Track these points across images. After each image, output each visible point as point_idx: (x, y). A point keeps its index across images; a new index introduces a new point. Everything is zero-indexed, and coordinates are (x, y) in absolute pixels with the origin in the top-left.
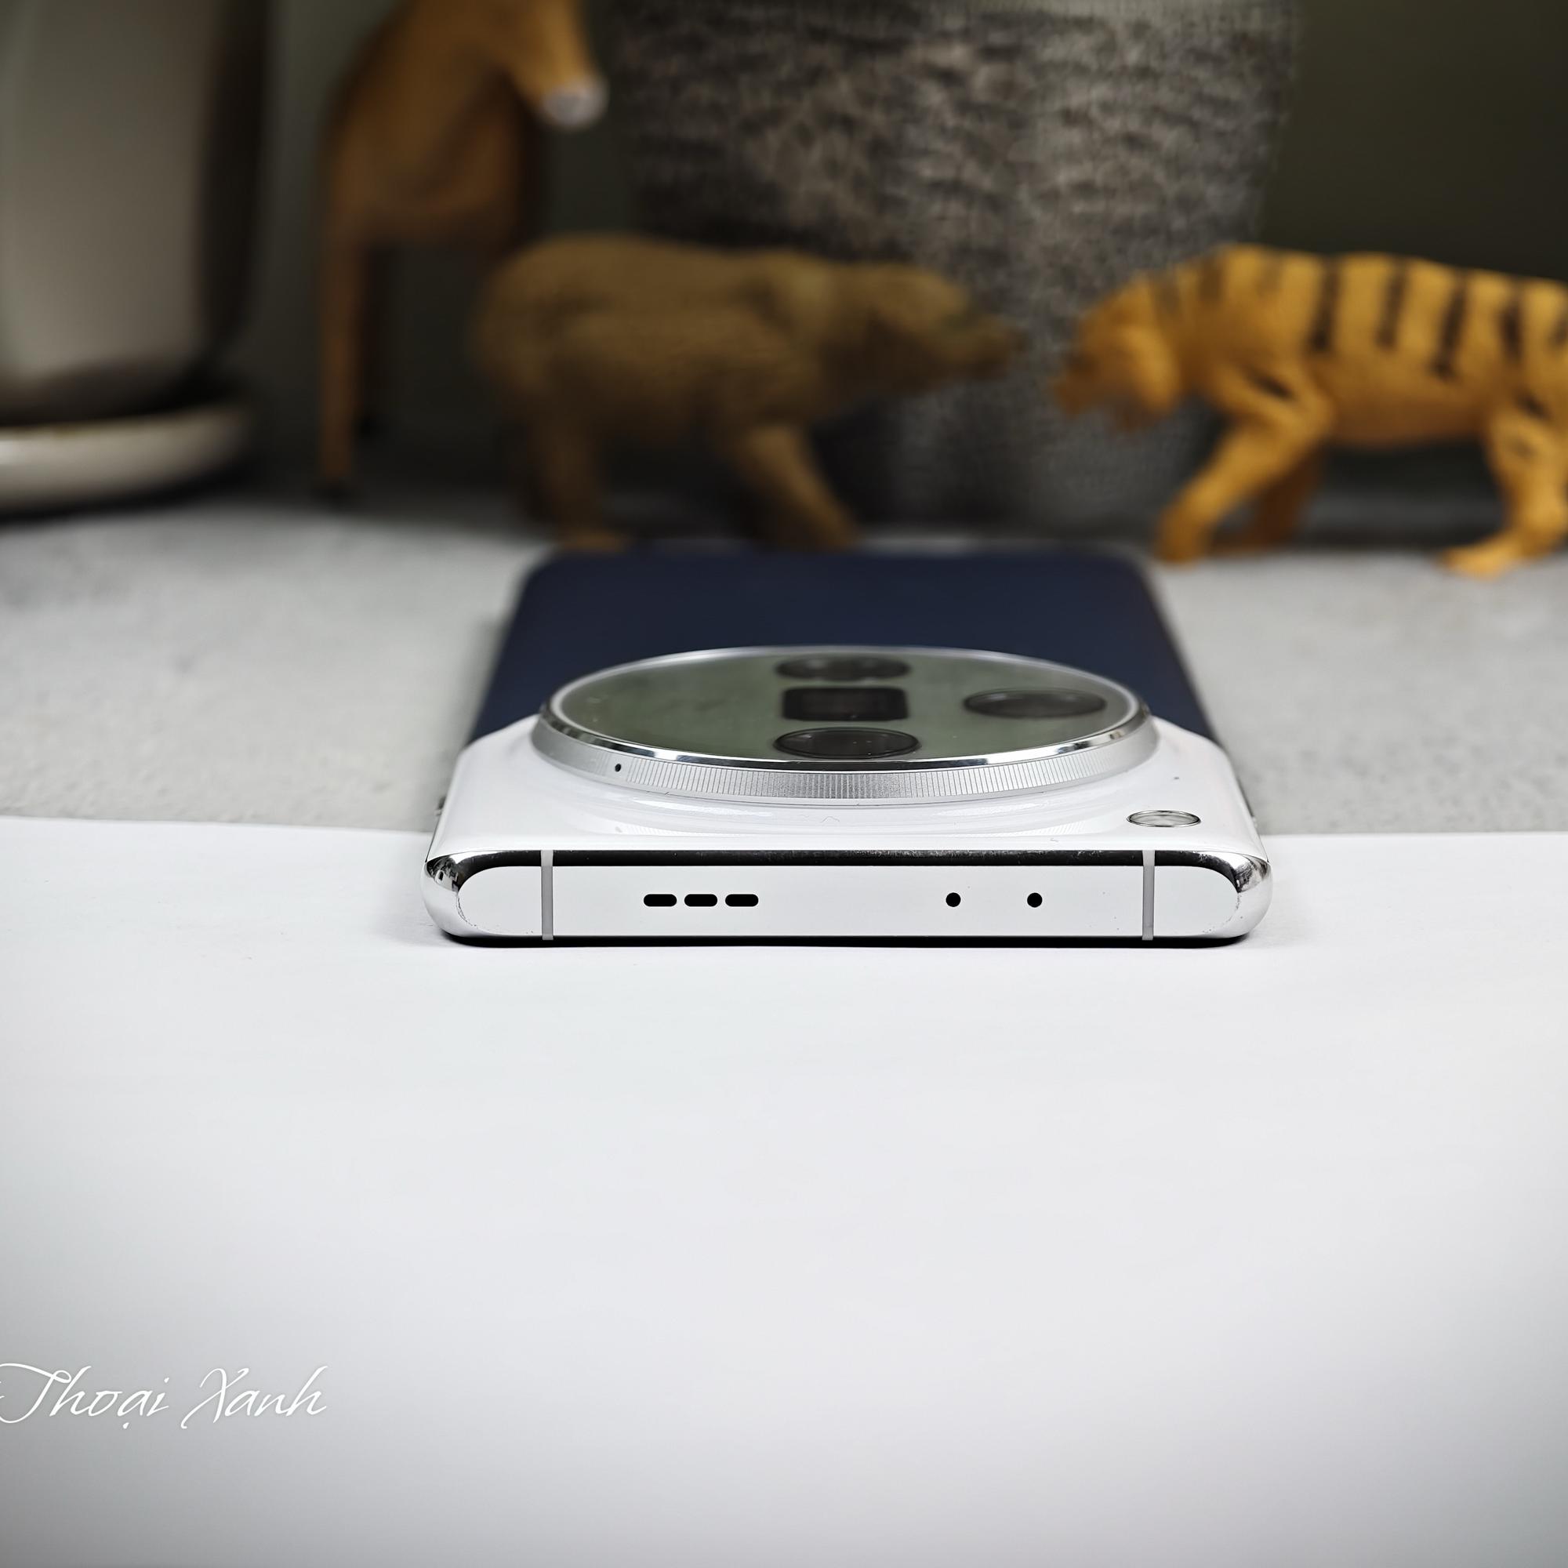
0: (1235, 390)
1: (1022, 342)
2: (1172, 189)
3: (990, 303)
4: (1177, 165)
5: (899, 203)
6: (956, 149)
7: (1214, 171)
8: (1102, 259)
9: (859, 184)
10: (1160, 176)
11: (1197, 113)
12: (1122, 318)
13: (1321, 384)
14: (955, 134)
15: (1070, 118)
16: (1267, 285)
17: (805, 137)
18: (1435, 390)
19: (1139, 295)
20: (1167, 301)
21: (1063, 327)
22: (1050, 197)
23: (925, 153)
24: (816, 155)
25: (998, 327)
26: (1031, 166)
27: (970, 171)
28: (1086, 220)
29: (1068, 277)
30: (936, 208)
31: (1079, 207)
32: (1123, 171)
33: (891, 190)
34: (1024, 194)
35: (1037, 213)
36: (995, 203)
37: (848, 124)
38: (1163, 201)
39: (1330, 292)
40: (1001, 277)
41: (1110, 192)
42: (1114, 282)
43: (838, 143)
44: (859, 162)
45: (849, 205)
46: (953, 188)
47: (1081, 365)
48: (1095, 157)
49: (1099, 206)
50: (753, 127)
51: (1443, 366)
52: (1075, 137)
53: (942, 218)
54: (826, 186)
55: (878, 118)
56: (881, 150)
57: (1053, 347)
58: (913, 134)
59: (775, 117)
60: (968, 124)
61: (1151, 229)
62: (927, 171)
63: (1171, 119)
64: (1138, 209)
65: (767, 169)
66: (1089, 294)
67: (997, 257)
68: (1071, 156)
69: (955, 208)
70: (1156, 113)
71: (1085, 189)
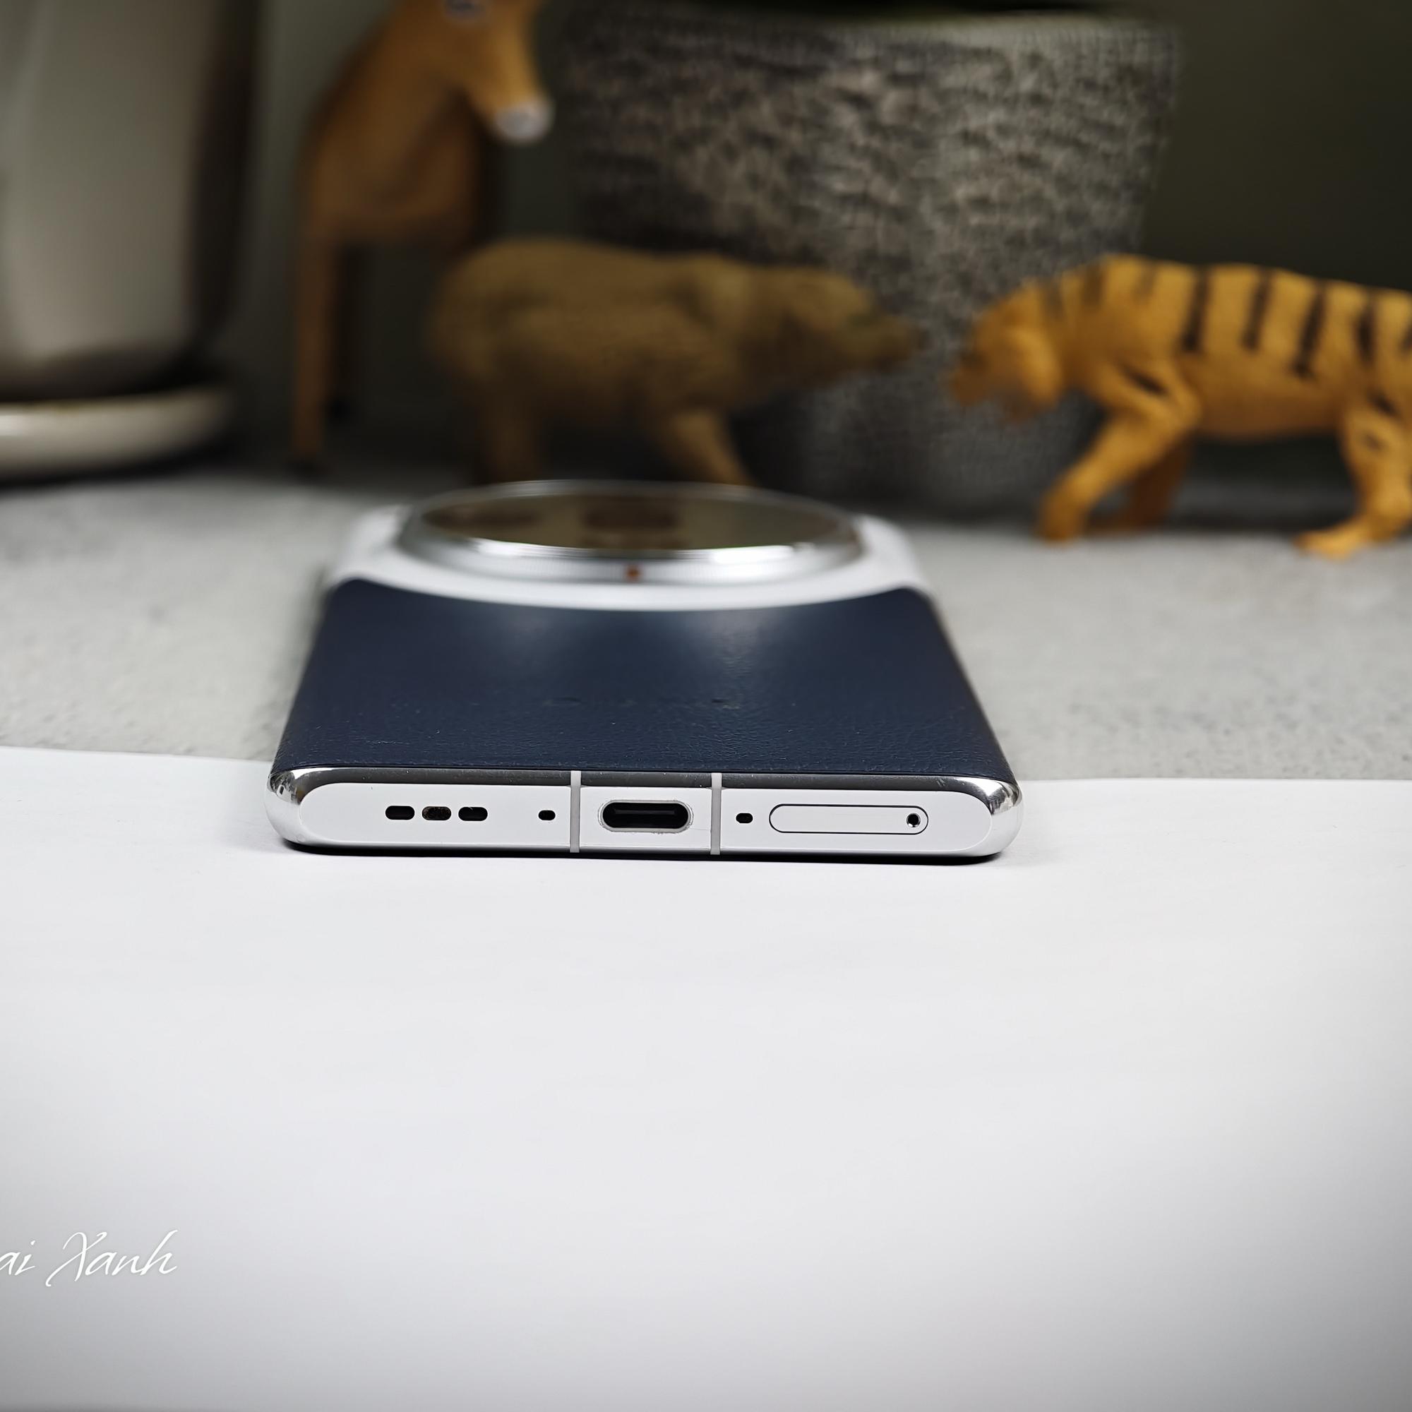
0: (1113, 386)
1: (923, 339)
2: (1060, 205)
3: (891, 305)
4: (1065, 183)
5: (813, 214)
6: (865, 166)
7: (1102, 189)
8: (995, 266)
9: (777, 196)
10: (1050, 192)
11: (1084, 137)
12: (1012, 320)
13: (1190, 381)
14: (866, 152)
15: (970, 138)
16: (1144, 290)
17: (731, 153)
18: (1294, 387)
19: (1028, 300)
20: (1053, 304)
21: (958, 327)
22: (950, 211)
23: (838, 169)
24: (738, 171)
25: (900, 326)
26: (933, 181)
27: (878, 186)
28: (981, 232)
29: (965, 281)
30: (846, 218)
31: (975, 220)
32: (1015, 187)
33: (803, 201)
34: (926, 207)
35: (938, 225)
36: (900, 215)
37: (769, 142)
38: (1052, 216)
39: (1200, 298)
40: (903, 281)
41: (1004, 206)
42: (1007, 286)
43: (759, 158)
44: (778, 176)
45: (768, 214)
46: (863, 201)
47: (973, 360)
48: (989, 172)
49: (995, 220)
50: (684, 144)
51: (1302, 366)
52: (973, 155)
53: (851, 228)
54: (749, 198)
55: (795, 137)
56: (797, 165)
57: (949, 345)
58: (828, 153)
59: (703, 135)
60: (876, 143)
61: (1043, 239)
62: (839, 185)
63: (1062, 140)
64: (1031, 222)
65: (697, 180)
66: (984, 298)
67: (901, 263)
68: (968, 174)
69: (863, 218)
70: (1045, 136)
71: (982, 203)
